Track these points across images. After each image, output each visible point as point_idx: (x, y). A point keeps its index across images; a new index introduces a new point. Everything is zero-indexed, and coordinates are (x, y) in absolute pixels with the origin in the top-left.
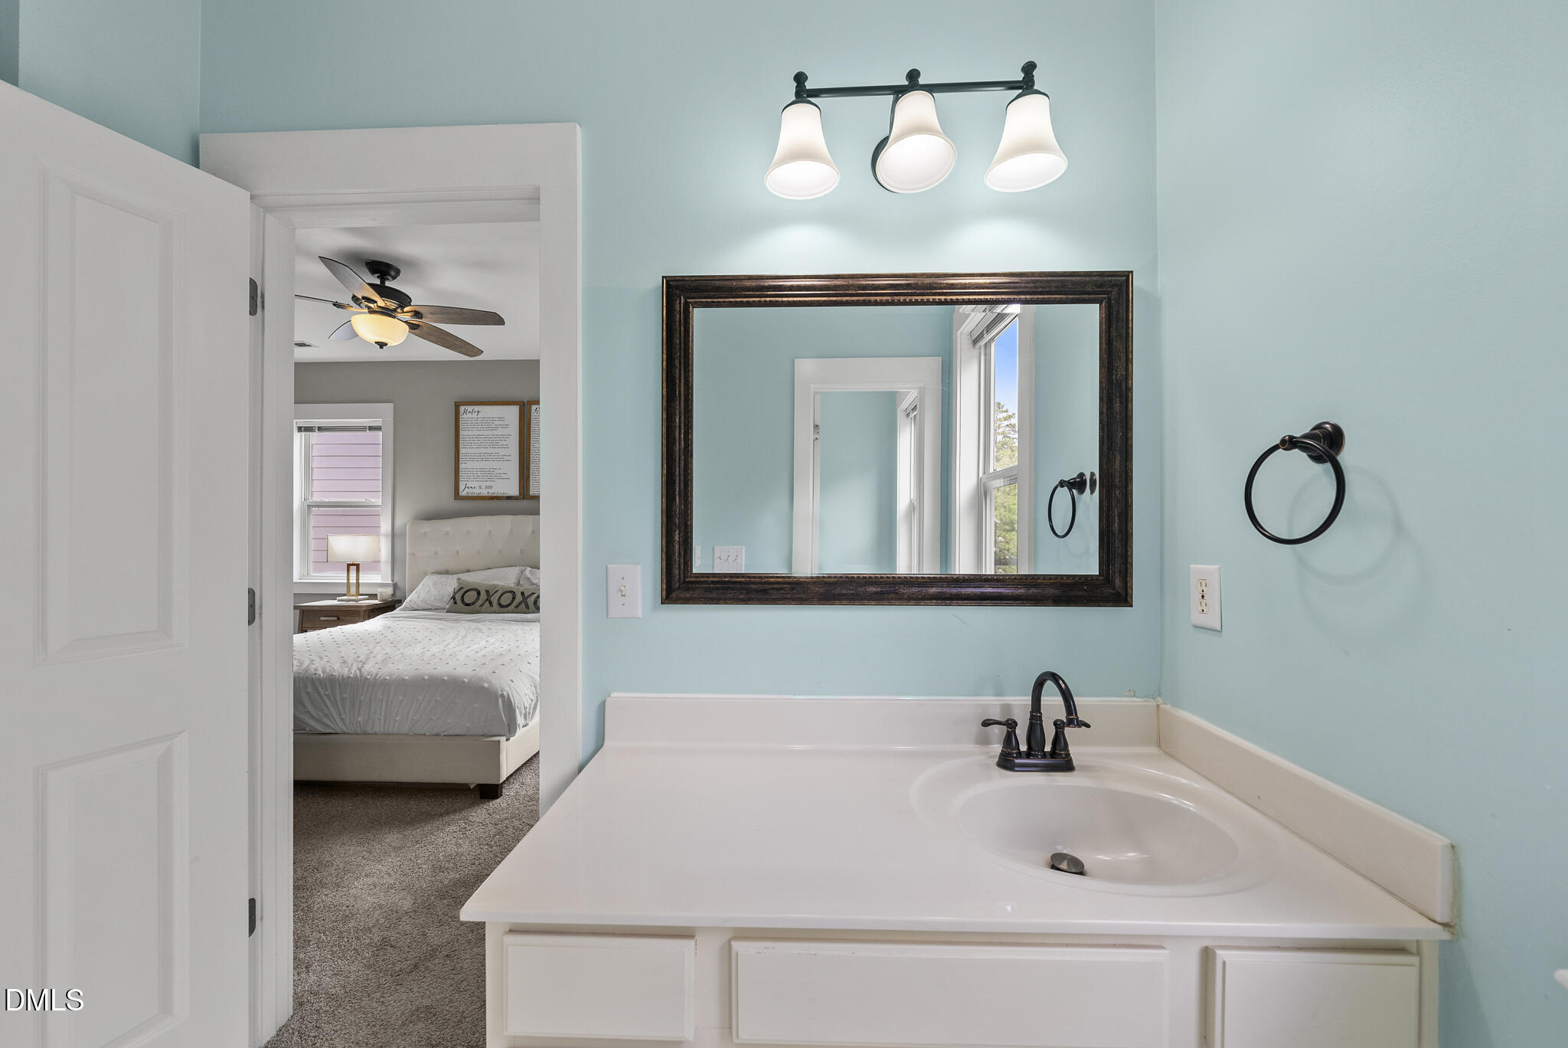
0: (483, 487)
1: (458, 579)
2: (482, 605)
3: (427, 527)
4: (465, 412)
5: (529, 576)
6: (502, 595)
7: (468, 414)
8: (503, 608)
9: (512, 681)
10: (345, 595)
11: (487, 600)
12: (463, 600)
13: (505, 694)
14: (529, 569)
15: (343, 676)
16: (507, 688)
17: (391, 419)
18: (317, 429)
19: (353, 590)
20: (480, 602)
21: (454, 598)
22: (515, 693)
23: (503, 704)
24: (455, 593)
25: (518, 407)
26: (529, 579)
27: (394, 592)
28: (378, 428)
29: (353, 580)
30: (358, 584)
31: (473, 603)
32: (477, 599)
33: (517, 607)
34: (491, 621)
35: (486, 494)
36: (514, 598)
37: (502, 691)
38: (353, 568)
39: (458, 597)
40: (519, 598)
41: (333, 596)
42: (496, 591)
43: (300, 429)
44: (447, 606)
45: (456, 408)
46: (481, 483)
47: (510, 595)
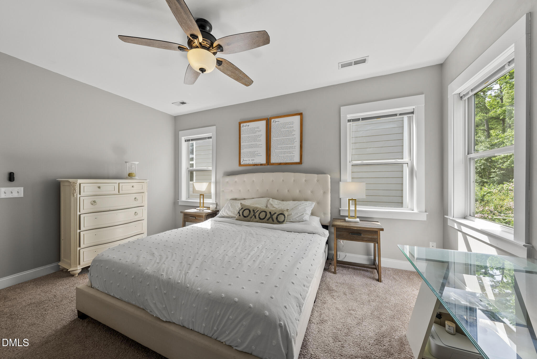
0: (251, 160)
1: (241, 203)
2: (251, 218)
3: (228, 179)
4: (243, 126)
5: (272, 203)
6: (260, 213)
7: (245, 127)
8: (261, 220)
9: (285, 307)
10: (199, 207)
11: (253, 215)
12: (243, 214)
13: (282, 323)
14: (271, 199)
15: (175, 281)
16: (283, 317)
17: (215, 133)
18: (191, 140)
19: (202, 205)
20: (250, 216)
21: (239, 213)
22: (290, 324)
23: (282, 336)
24: (240, 211)
25: (265, 121)
26: (272, 205)
27: (216, 206)
28: (210, 138)
29: (202, 201)
30: (203, 203)
31: (248, 216)
32: (249, 214)
33: (268, 220)
34: (256, 227)
35: (251, 163)
36: (266, 215)
37: (280, 321)
38: (202, 196)
39: (241, 213)
40: (268, 215)
41: (195, 207)
42: (258, 211)
43: (186, 141)
44: (236, 217)
45: (239, 125)
46: (249, 159)
47: (264, 213)
